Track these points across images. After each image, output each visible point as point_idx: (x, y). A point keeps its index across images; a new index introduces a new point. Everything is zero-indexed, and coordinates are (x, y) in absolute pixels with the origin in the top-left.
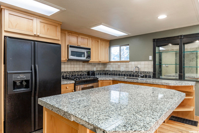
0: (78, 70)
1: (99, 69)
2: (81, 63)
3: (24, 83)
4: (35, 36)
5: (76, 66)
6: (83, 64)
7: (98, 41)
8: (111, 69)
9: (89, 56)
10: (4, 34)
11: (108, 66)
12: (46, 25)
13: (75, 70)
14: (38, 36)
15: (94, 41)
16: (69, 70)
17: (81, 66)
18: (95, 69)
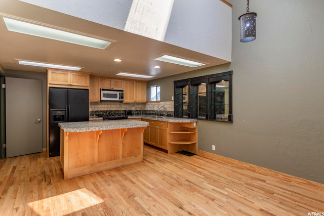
0: (115, 109)
1: (138, 109)
2: (118, 103)
3: (61, 117)
4: (69, 85)
5: (112, 106)
6: (120, 104)
7: (133, 83)
8: (149, 109)
9: (122, 97)
10: (49, 86)
11: (147, 106)
12: (77, 77)
13: (112, 109)
14: (71, 85)
15: (128, 83)
16: (106, 109)
17: (118, 106)
18: (133, 109)
